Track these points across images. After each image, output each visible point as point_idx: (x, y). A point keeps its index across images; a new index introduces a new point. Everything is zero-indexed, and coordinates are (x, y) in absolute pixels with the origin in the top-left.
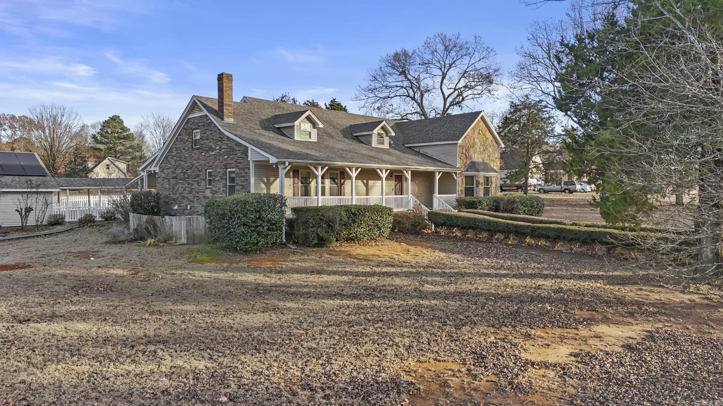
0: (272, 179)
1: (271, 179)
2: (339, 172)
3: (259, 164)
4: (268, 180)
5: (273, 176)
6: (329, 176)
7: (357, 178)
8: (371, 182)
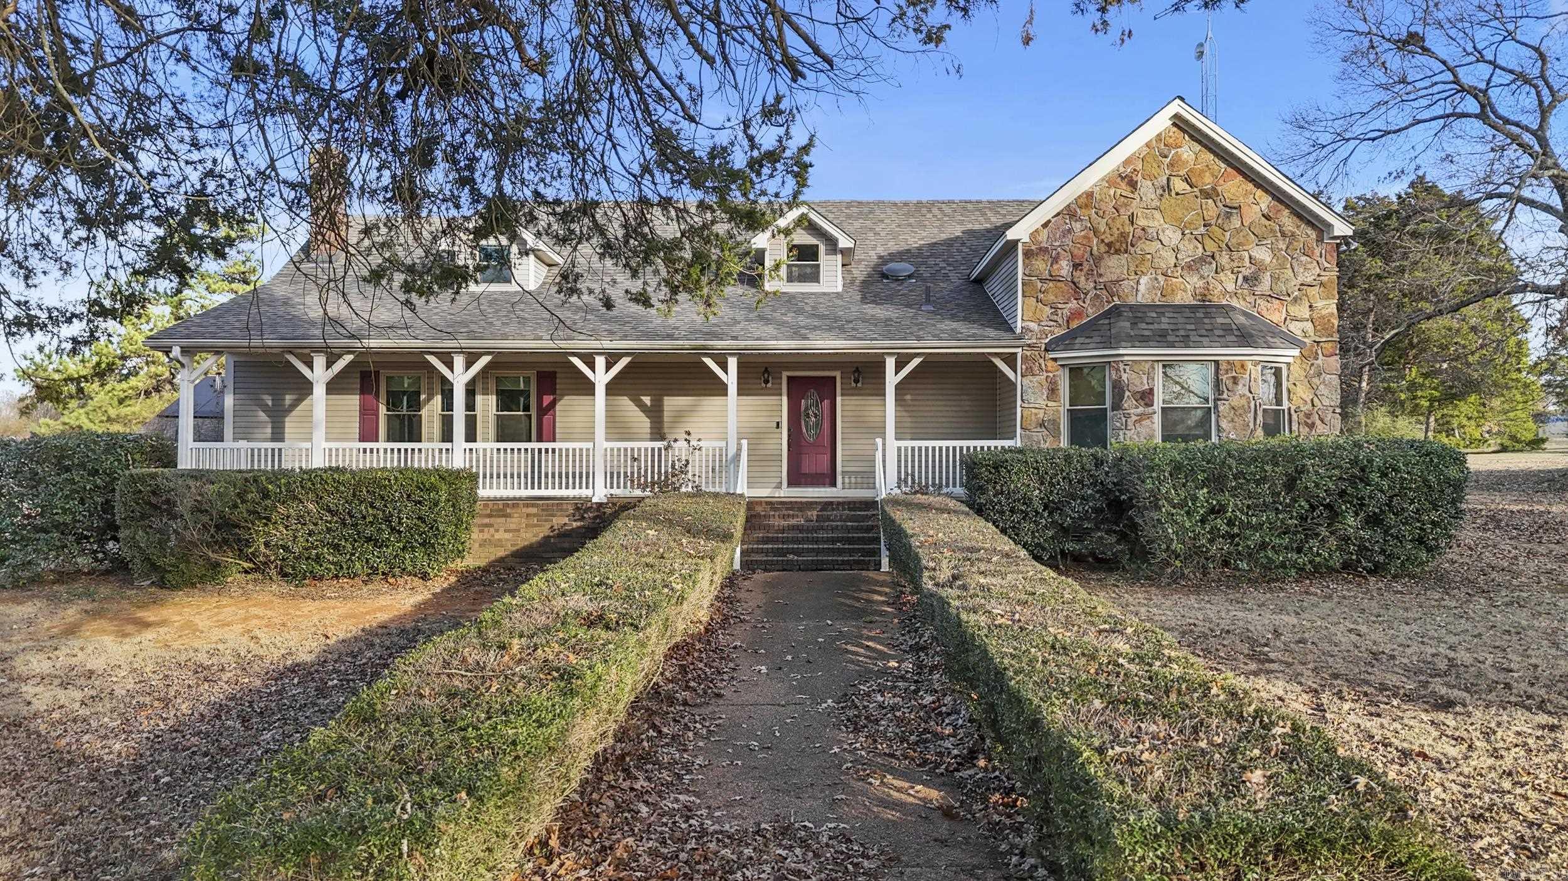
0: (289, 399)
1: (288, 397)
2: (532, 374)
3: (248, 359)
4: (278, 400)
5: (290, 390)
6: (492, 386)
7: (613, 388)
8: (672, 403)
